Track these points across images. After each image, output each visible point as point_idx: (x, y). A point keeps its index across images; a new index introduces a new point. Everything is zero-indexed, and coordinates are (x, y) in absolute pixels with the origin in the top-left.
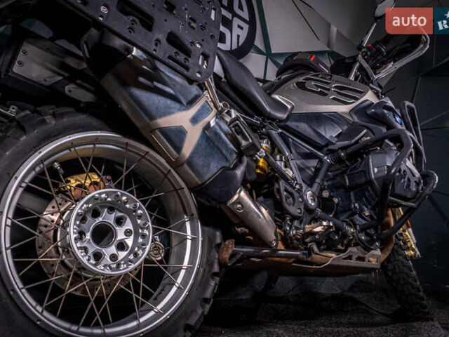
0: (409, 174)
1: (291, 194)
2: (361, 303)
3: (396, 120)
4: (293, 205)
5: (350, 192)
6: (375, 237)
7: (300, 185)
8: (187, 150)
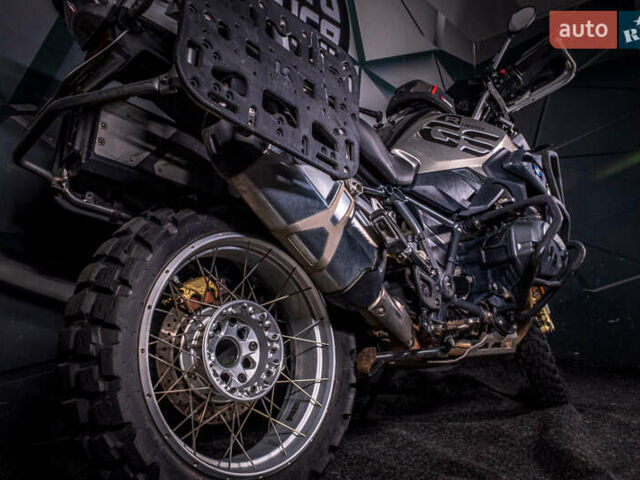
0: (556, 250)
1: (427, 283)
2: (482, 385)
3: (535, 173)
4: (430, 296)
5: (486, 270)
6: (512, 319)
7: (436, 270)
8: (329, 254)
